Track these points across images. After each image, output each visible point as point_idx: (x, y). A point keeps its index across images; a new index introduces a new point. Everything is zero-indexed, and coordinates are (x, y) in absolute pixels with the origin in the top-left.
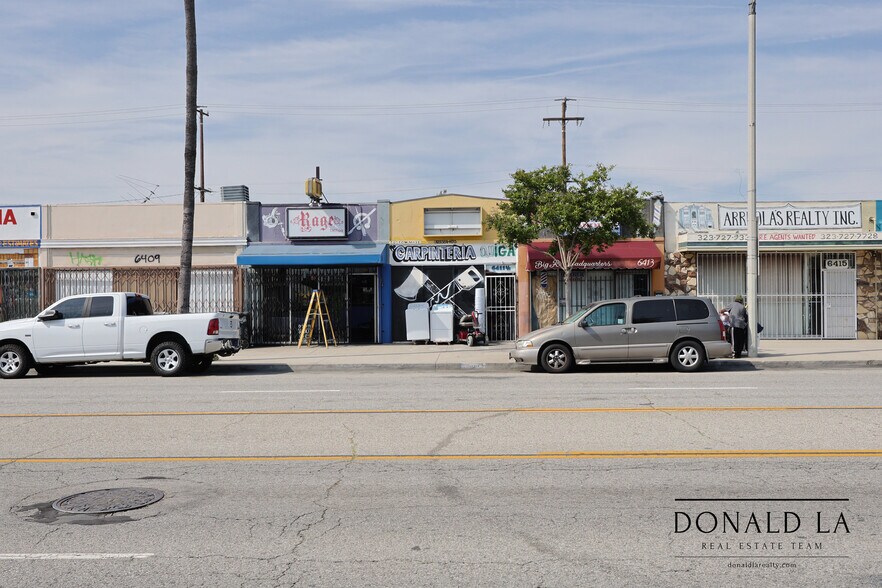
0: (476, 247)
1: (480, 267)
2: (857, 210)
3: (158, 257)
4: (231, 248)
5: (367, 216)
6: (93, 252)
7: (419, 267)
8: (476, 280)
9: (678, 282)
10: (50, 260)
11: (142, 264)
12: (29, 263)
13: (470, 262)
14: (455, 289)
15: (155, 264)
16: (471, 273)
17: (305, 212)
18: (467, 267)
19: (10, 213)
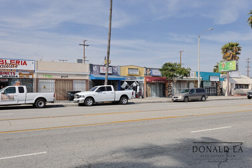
0: (137, 77)
1: (137, 82)
2: (194, 73)
3: (67, 76)
4: (86, 75)
5: (116, 69)
6: (50, 74)
7: (126, 81)
8: (136, 84)
9: (170, 85)
10: (37, 76)
11: (63, 78)
12: (31, 77)
13: (136, 80)
14: (132, 86)
15: (67, 78)
16: (136, 83)
17: (104, 67)
18: (135, 81)
19: (25, 62)
